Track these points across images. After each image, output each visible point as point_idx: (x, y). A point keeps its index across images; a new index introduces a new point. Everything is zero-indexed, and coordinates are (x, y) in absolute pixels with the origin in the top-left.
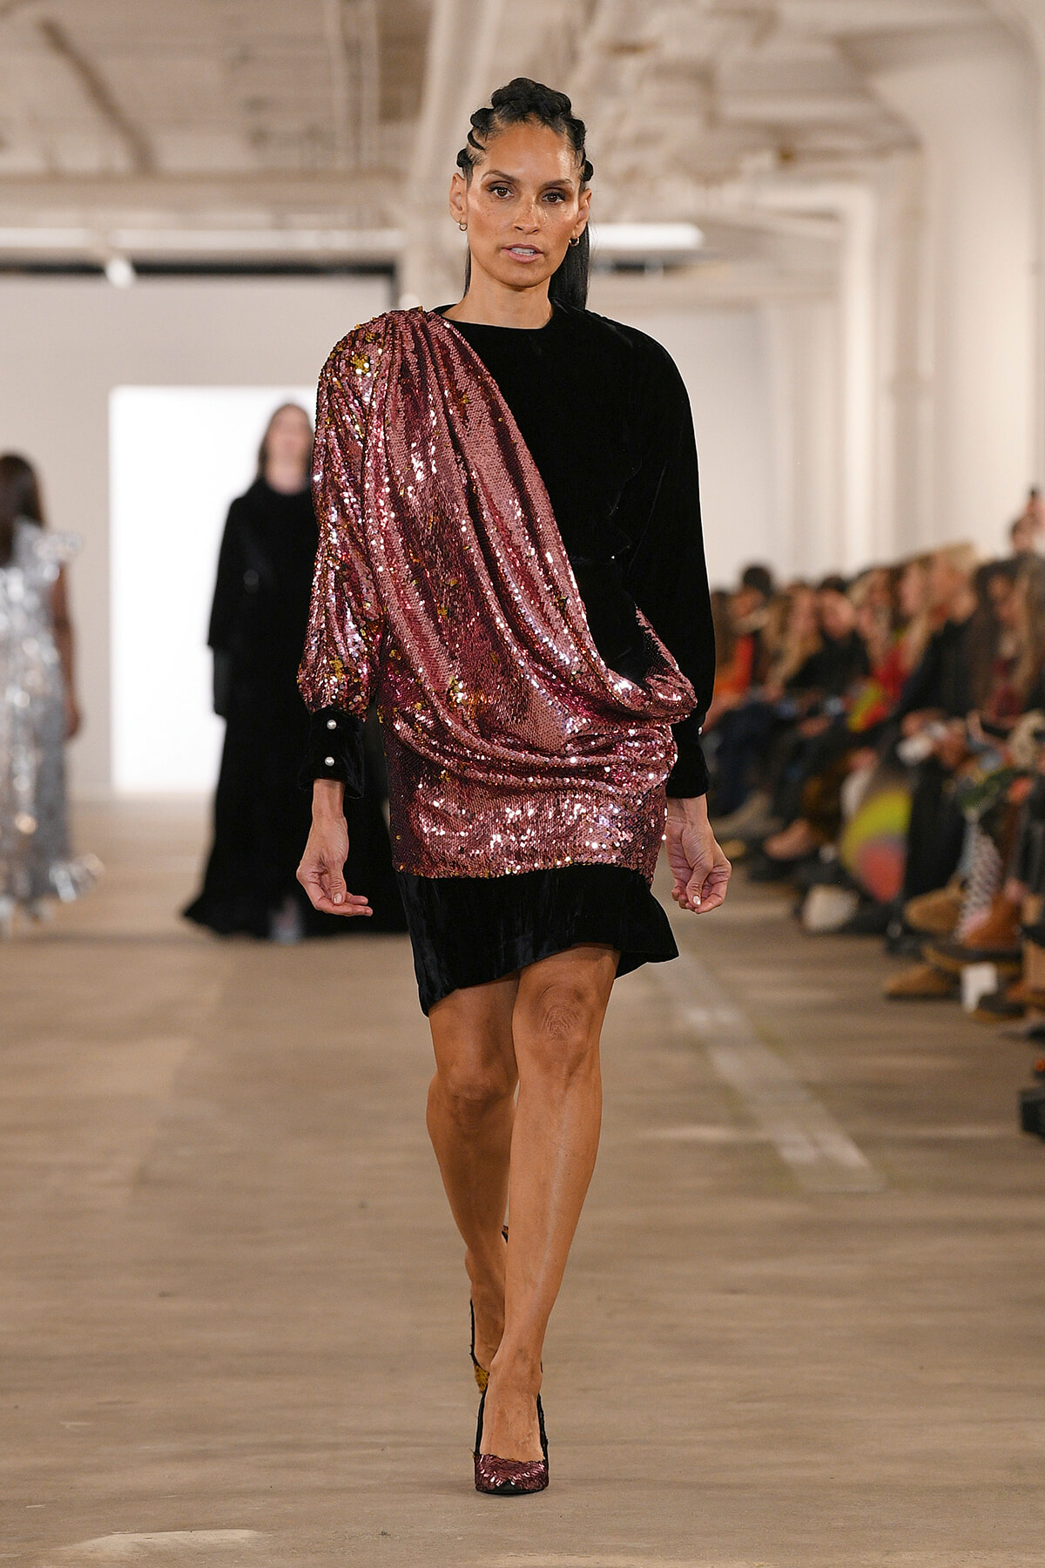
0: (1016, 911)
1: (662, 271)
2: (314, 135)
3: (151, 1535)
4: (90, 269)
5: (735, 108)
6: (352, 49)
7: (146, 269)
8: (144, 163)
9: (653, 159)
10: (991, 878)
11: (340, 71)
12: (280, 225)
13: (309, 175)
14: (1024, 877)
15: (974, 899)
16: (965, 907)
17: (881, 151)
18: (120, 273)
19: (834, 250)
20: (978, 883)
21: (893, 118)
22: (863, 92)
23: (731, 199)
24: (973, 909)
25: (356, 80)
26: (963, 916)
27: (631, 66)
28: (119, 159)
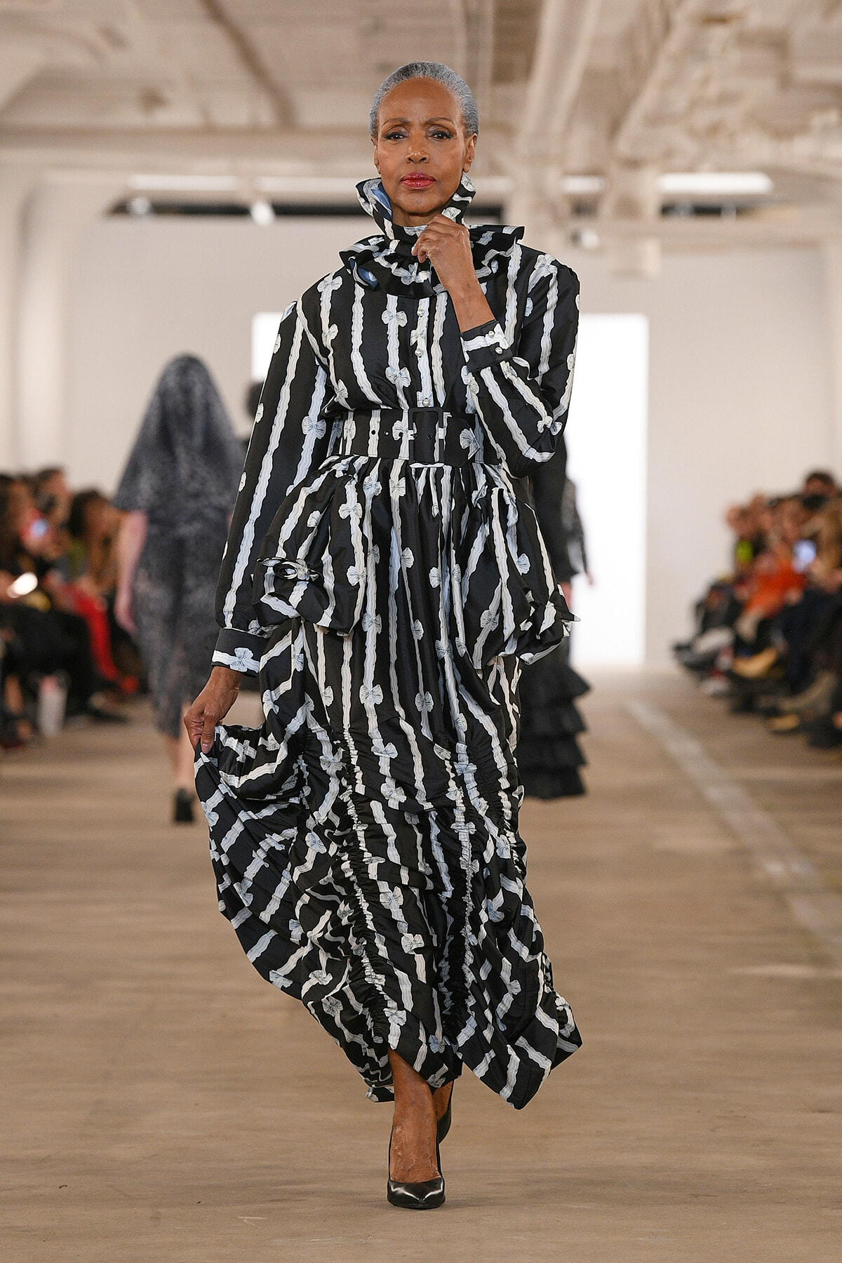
1: (734, 213)
4: (238, 211)
5: (805, 72)
6: (471, 19)
7: (284, 210)
8: (287, 118)
9: (732, 115)
11: (461, 39)
18: (262, 213)
23: (801, 151)
25: (473, 46)
27: (717, 36)
28: (264, 114)
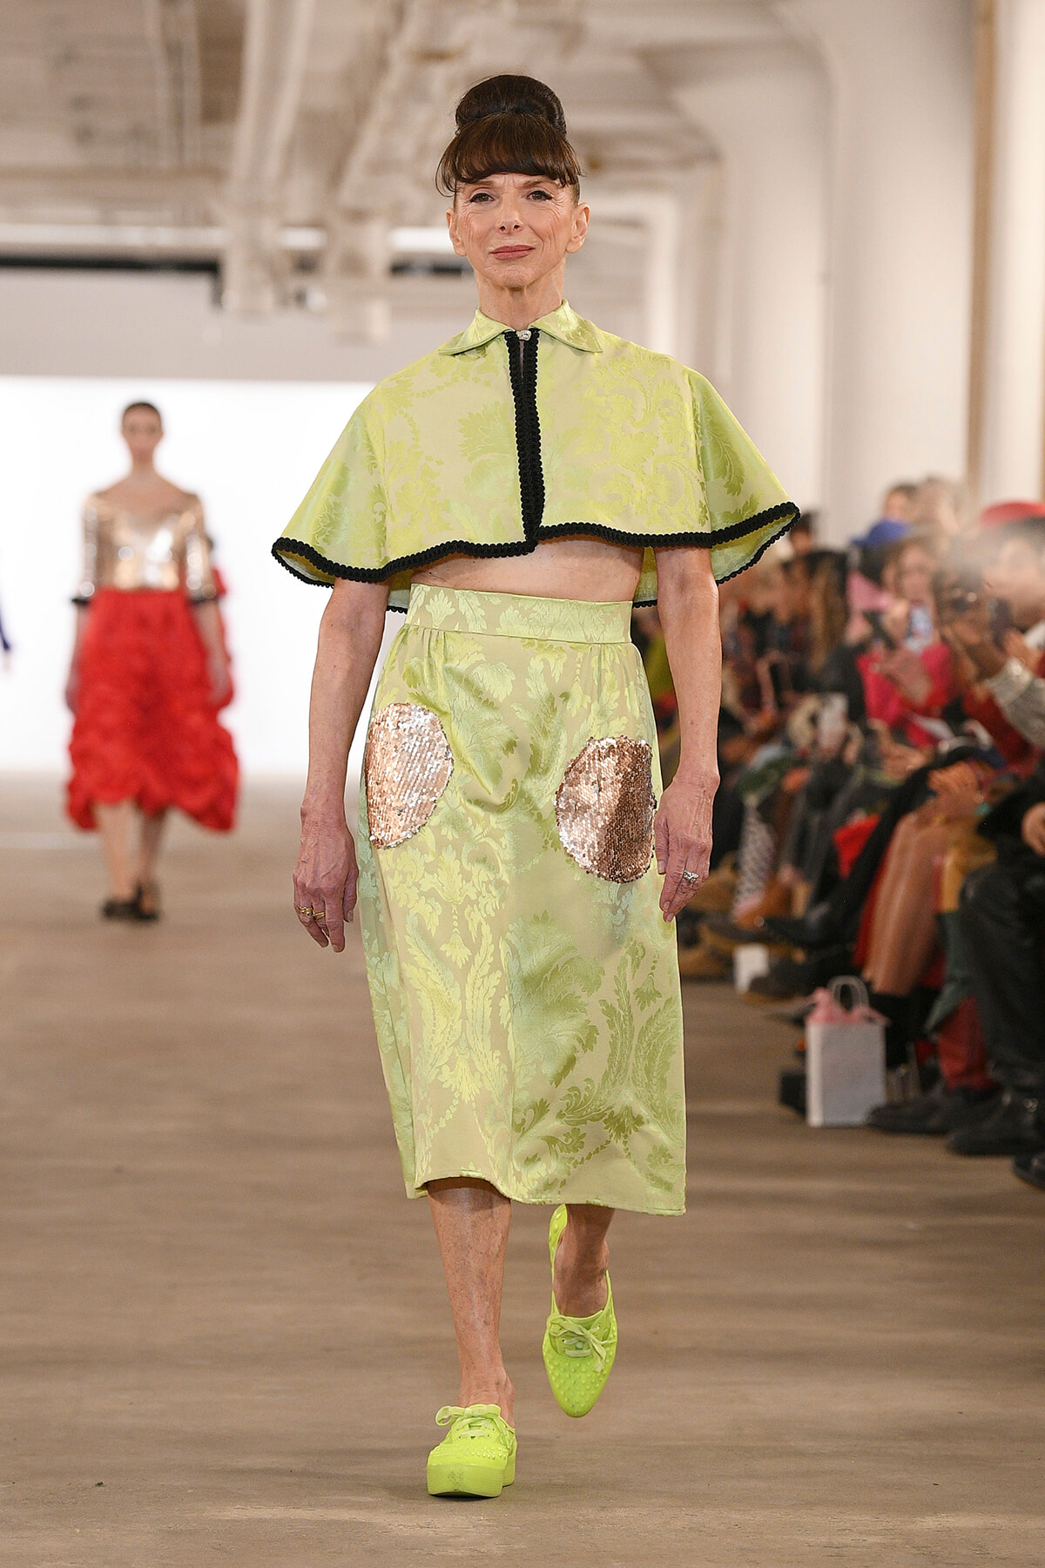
0: (787, 897)
2: (137, 134)
6: (173, 51)
10: (763, 864)
11: (161, 72)
12: (107, 221)
13: (134, 173)
14: (798, 862)
15: (748, 885)
16: (739, 892)
17: (685, 163)
19: (639, 257)
21: (695, 131)
22: (665, 105)
24: (746, 894)
25: (177, 81)
26: (735, 901)
27: (439, 75)
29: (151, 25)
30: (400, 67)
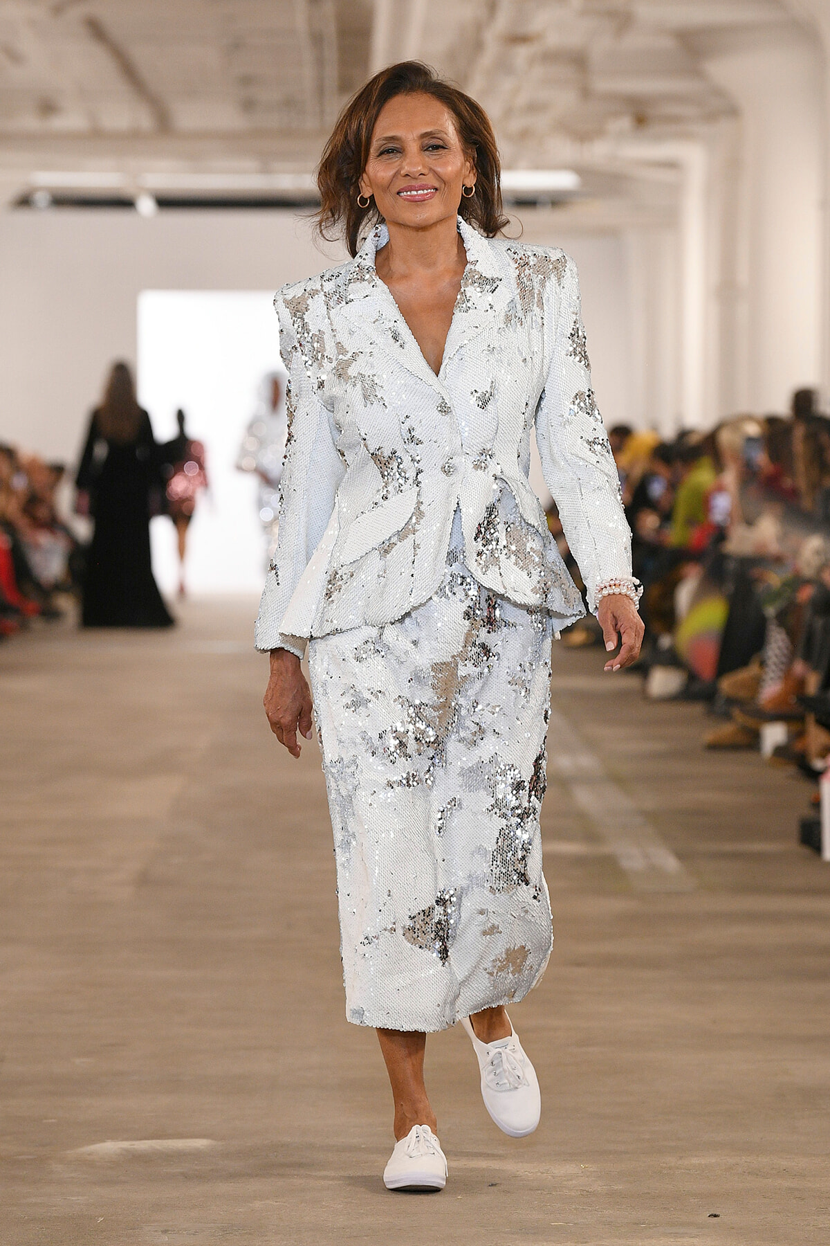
0: (801, 683)
1: (550, 205)
2: (289, 103)
3: (134, 1142)
4: (124, 203)
5: (603, 85)
6: (317, 39)
7: (166, 203)
8: (164, 124)
9: (541, 122)
10: (783, 659)
11: (308, 55)
12: (265, 170)
13: (286, 133)
14: (808, 657)
15: (772, 675)
16: (764, 680)
17: (711, 117)
18: (146, 206)
19: (676, 190)
20: (775, 664)
21: (718, 92)
22: (695, 72)
23: (599, 152)
24: (770, 682)
25: (320, 62)
26: (762, 687)
27: (522, 53)
28: (144, 120)
29: (300, 19)
30: (492, 48)
